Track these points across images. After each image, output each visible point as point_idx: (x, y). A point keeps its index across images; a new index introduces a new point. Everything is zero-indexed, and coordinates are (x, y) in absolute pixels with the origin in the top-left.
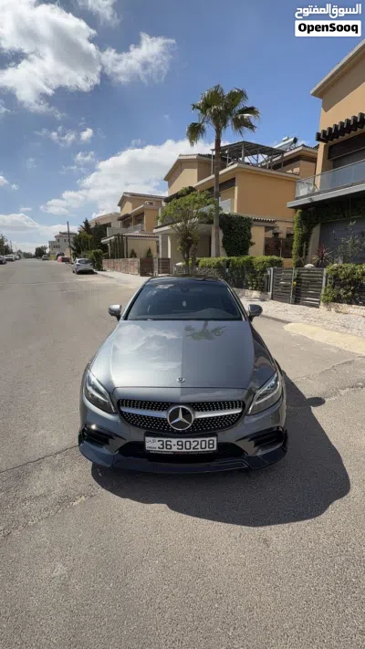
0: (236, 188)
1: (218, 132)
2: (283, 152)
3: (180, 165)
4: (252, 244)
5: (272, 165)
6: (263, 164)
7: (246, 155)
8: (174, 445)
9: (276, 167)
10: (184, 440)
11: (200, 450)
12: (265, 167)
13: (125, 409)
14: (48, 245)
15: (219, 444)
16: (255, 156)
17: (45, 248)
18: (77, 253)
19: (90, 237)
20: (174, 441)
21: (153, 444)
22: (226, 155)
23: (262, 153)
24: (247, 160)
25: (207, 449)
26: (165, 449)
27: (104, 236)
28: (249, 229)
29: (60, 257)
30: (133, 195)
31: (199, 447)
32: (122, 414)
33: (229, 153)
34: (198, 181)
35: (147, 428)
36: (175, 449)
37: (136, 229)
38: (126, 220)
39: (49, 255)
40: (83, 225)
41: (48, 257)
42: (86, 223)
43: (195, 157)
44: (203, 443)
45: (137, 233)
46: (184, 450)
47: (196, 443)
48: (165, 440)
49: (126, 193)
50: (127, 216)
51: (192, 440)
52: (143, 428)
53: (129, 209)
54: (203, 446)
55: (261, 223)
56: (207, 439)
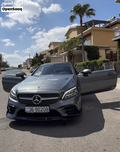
0: (92, 36)
1: (81, 18)
2: (110, 22)
3: (70, 30)
4: (100, 56)
5: (106, 27)
6: (103, 27)
7: (95, 24)
8: (34, 110)
9: (108, 27)
10: (38, 108)
11: (43, 112)
12: (103, 28)
13: (20, 98)
14: (23, 64)
15: (50, 110)
16: (99, 25)
17: (22, 65)
18: (32, 65)
19: (37, 59)
20: (34, 108)
21: (28, 109)
22: (87, 25)
23: (101, 23)
24: (96, 26)
25: (46, 111)
26: (31, 111)
27: (43, 58)
28: (98, 50)
29: (26, 68)
30: (54, 42)
31: (43, 110)
32: (19, 100)
33: (88, 24)
34: (78, 35)
35: (26, 104)
36: (35, 111)
37: (55, 55)
38: (51, 52)
39: (22, 67)
40: (36, 55)
41: (22, 68)
42: (37, 54)
43: (76, 27)
44: (44, 109)
45: (55, 56)
46: (38, 112)
47: (42, 109)
48: (31, 107)
49: (51, 42)
50: (52, 50)
51: (40, 107)
52: (25, 104)
53: (52, 48)
54: (44, 110)
55: (103, 48)
56: (46, 107)
